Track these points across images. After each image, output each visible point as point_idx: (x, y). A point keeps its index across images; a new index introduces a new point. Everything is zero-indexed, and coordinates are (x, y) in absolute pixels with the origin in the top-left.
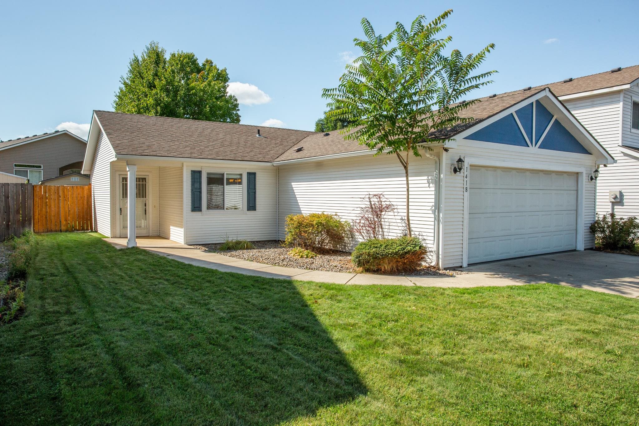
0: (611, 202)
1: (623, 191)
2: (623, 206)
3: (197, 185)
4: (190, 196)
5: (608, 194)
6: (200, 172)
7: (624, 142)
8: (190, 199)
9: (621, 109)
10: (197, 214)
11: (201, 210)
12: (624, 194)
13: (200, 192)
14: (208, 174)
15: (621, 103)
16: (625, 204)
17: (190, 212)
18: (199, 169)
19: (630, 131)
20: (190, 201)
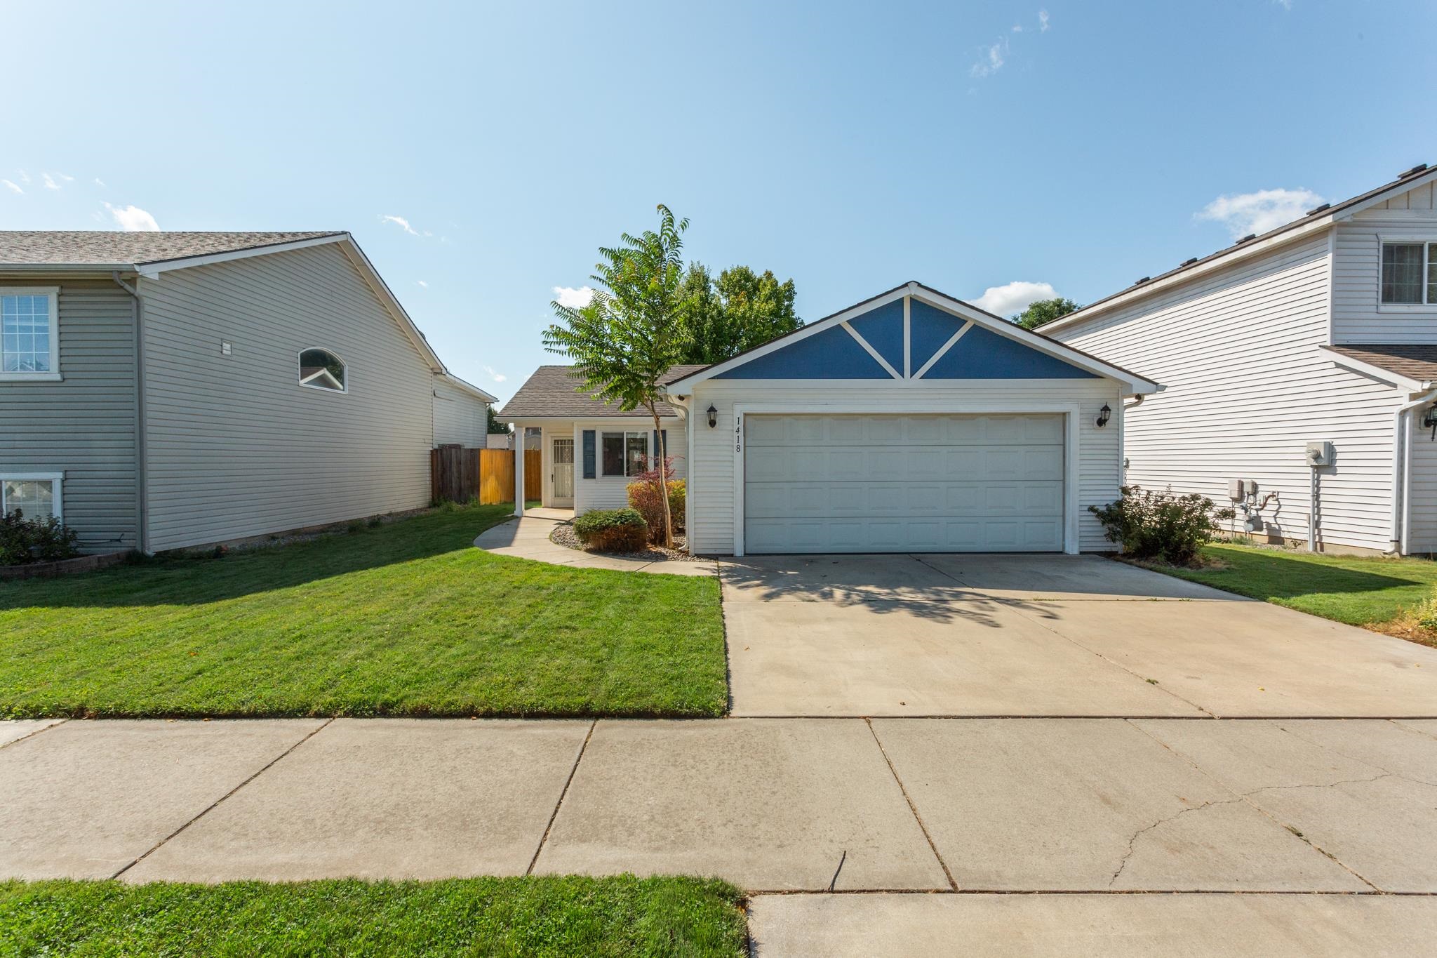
0: (1312, 466)
1: (1335, 442)
2: (1335, 474)
3: (589, 448)
4: (582, 460)
5: (1304, 450)
6: (593, 432)
7: (1339, 337)
8: (582, 463)
9: (1329, 268)
10: (590, 481)
11: (594, 477)
12: (1338, 449)
13: (594, 456)
14: (604, 434)
15: (1330, 256)
16: (1339, 470)
17: (582, 478)
18: (593, 429)
19: (1376, 311)
20: (582, 467)
